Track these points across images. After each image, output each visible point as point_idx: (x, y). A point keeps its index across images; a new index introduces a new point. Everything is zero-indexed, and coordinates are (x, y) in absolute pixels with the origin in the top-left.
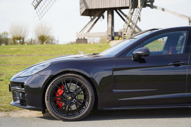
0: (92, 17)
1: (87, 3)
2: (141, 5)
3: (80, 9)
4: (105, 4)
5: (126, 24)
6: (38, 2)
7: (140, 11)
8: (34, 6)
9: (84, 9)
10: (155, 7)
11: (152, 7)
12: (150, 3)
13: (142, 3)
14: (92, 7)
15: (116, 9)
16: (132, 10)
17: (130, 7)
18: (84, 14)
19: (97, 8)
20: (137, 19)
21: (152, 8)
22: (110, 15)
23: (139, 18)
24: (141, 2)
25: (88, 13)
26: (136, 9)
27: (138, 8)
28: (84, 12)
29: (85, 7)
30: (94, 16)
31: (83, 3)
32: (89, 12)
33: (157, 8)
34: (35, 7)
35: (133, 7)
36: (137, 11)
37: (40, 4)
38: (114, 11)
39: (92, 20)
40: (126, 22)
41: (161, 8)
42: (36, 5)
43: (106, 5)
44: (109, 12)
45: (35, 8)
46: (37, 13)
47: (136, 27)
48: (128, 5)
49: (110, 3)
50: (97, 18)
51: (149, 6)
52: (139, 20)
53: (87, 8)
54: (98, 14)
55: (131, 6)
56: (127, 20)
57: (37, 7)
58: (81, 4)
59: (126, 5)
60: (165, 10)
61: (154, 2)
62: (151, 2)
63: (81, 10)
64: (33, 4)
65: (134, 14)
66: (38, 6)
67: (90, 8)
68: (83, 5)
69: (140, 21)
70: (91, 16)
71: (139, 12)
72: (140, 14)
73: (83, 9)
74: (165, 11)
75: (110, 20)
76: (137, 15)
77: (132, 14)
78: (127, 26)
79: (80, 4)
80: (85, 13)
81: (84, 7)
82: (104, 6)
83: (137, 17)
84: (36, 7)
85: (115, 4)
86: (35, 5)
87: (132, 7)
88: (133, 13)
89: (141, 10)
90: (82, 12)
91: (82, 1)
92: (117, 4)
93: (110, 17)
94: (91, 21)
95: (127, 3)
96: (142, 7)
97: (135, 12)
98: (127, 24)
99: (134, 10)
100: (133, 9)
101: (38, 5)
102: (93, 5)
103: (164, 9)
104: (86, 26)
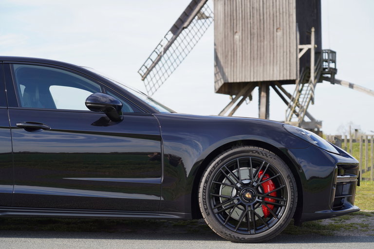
0: (234, 96)
1: (226, 74)
2: (315, 78)
3: (215, 82)
4: (255, 76)
5: (289, 110)
6: (148, 69)
7: (313, 88)
8: (141, 75)
9: (221, 83)
10: (339, 82)
11: (333, 81)
12: (329, 76)
13: (317, 74)
14: (234, 80)
15: (273, 83)
16: (299, 85)
17: (297, 81)
18: (220, 91)
19: (243, 81)
20: (308, 100)
21: (334, 84)
22: (263, 94)
23: (312, 99)
24: (315, 72)
25: (226, 90)
26: (306, 85)
27: (311, 82)
28: (222, 87)
29: (222, 80)
30: (236, 94)
31: (219, 73)
32: (228, 88)
33: (342, 83)
34: (142, 77)
35: (302, 81)
36: (308, 87)
37: (151, 73)
38: (271, 88)
39: (233, 101)
40: (290, 107)
41: (348, 84)
42: (145, 74)
43: (257, 76)
44: (263, 89)
45: (143, 79)
46: (146, 86)
47: (307, 114)
48: (293, 77)
49: (265, 73)
50: (241, 97)
51: (327, 79)
52: (311, 102)
53: (226, 82)
54: (243, 91)
55: (299, 79)
56: (292, 103)
57: (146, 77)
58: (217, 75)
59: (290, 76)
60: (354, 86)
61: (336, 74)
62: (331, 74)
63: (217, 83)
64: (141, 72)
65: (303, 92)
66: (148, 77)
67: (230, 80)
68: (220, 76)
69: (313, 103)
70: (231, 95)
71: (311, 88)
72: (313, 92)
73: (219, 82)
74: (354, 88)
75: (264, 100)
76: (308, 94)
77: (300, 91)
78: (292, 112)
79: (215, 74)
80: (223, 90)
81: (220, 79)
82: (254, 79)
83: (309, 96)
84: (144, 76)
85: (273, 74)
86: (143, 74)
87: (300, 81)
88: (302, 90)
89: (314, 86)
90: (218, 87)
91: (218, 70)
92: (275, 76)
93: (263, 96)
94: (232, 103)
95: (292, 74)
96: (316, 80)
97: (305, 88)
98: (291, 110)
99: (303, 86)
100: (301, 85)
101: (148, 73)
102: (236, 76)
103: (353, 84)
104: (224, 110)
